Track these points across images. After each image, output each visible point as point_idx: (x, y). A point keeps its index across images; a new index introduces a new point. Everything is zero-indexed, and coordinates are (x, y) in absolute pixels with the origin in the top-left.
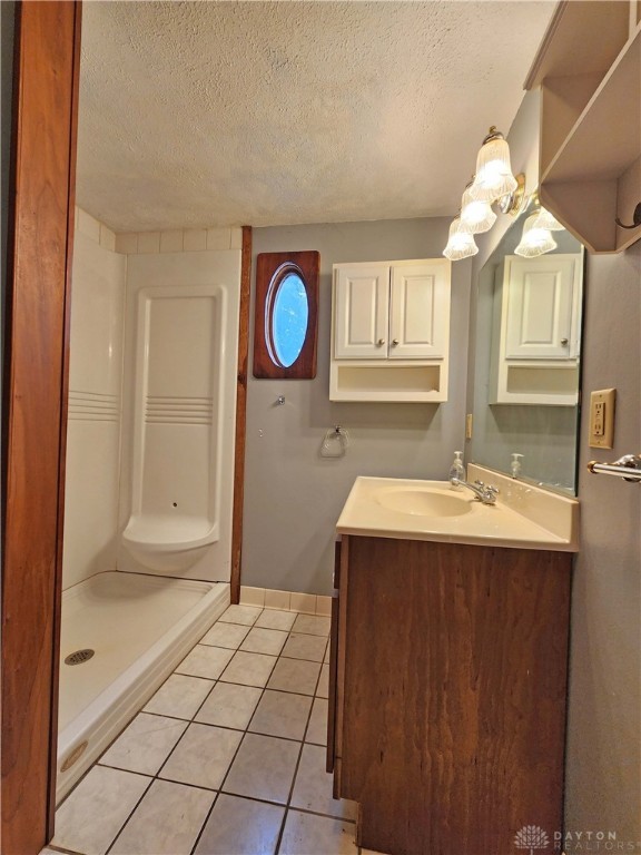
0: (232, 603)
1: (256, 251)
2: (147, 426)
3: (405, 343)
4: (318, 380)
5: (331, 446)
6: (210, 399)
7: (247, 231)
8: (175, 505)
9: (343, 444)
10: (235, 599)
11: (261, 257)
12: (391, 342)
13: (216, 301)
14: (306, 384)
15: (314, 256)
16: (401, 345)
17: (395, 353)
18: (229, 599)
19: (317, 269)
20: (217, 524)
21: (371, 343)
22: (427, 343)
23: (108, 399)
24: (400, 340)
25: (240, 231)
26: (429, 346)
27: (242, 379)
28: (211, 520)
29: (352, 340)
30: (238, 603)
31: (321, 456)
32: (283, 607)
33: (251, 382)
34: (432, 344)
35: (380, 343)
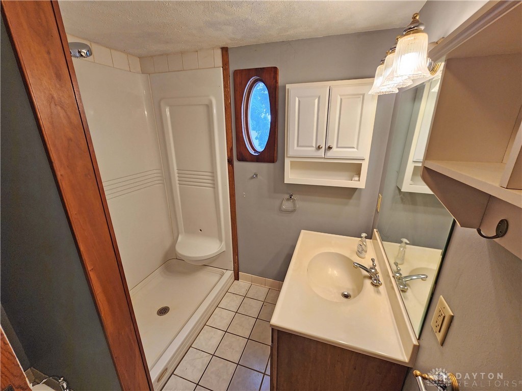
0: (235, 280)
1: (233, 67)
2: (180, 187)
3: (337, 147)
4: (278, 164)
5: (287, 205)
6: (213, 173)
7: (225, 50)
8: (201, 230)
9: (294, 205)
10: (237, 278)
11: (236, 72)
12: (327, 147)
13: (209, 107)
14: (271, 165)
15: (274, 70)
16: (334, 149)
17: (330, 154)
18: (233, 278)
19: (276, 82)
20: (223, 243)
21: (313, 147)
22: (354, 148)
23: (155, 171)
24: (334, 146)
25: (219, 52)
26: (355, 150)
27: (230, 162)
28: (221, 240)
29: (299, 145)
30: (238, 280)
31: (281, 210)
32: (262, 284)
33: (236, 163)
34: (357, 149)
35: (319, 148)
